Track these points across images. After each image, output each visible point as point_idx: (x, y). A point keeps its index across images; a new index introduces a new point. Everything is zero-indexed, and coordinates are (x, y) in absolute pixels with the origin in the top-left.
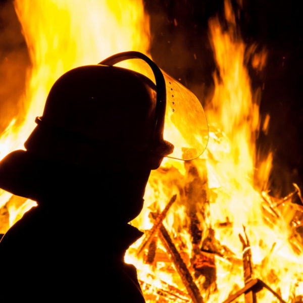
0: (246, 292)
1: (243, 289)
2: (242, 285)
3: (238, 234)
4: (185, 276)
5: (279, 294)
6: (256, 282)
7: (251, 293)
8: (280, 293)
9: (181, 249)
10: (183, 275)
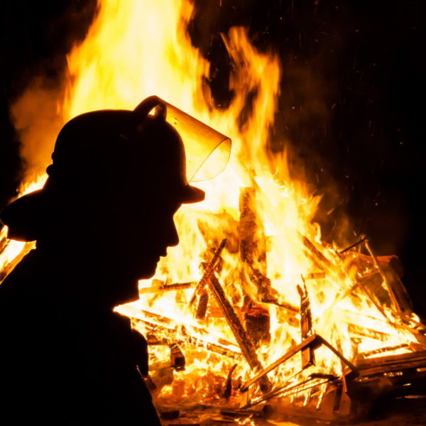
0: (303, 349)
1: (300, 345)
2: (299, 341)
3: (296, 285)
4: (238, 332)
5: (340, 352)
6: (314, 338)
7: (308, 350)
8: (342, 351)
9: (234, 303)
10: (237, 331)
